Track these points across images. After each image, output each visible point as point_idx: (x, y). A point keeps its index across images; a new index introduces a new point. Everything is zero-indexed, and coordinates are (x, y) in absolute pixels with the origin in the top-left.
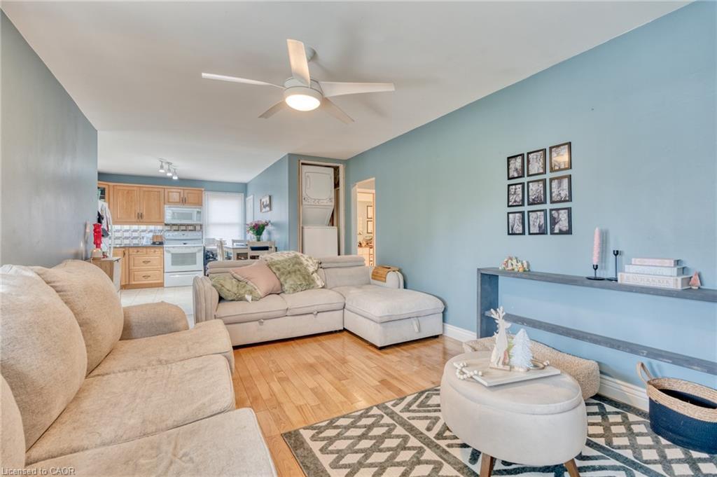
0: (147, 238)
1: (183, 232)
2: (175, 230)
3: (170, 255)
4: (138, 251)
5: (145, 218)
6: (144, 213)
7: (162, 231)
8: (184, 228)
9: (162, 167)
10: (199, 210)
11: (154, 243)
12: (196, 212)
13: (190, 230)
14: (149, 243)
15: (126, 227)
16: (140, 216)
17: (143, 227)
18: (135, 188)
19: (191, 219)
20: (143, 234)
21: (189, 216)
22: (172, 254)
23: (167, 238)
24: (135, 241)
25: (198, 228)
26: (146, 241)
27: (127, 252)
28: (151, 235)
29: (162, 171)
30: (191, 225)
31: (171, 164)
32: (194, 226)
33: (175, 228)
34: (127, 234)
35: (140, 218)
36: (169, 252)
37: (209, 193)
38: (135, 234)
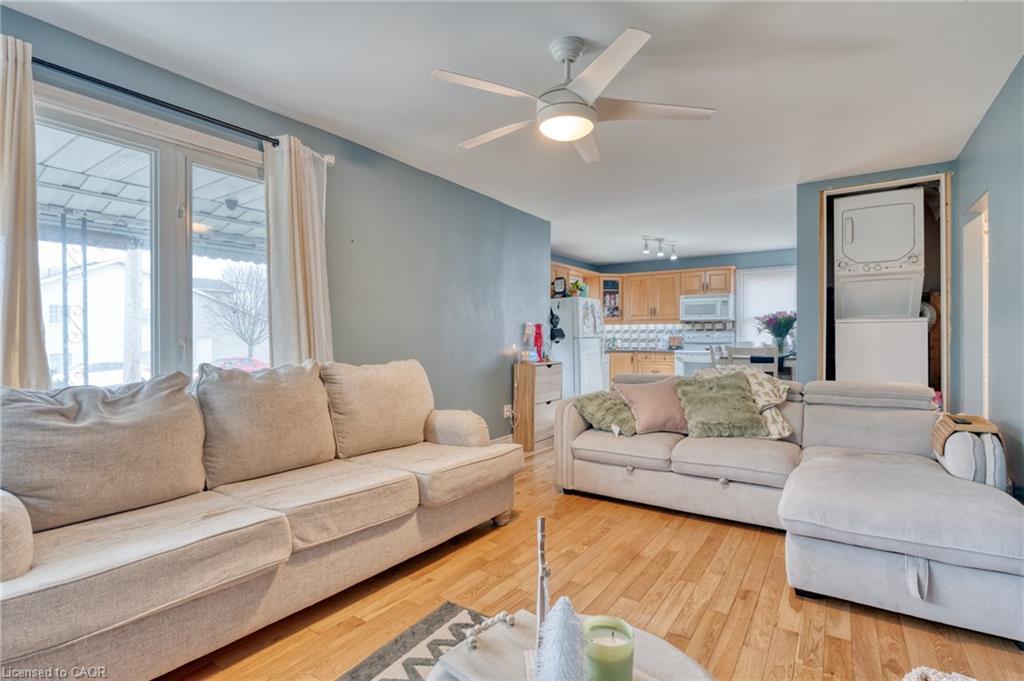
0: (664, 340)
1: (708, 333)
2: (698, 330)
3: (682, 364)
4: (646, 358)
5: (658, 316)
6: (658, 309)
7: (680, 331)
8: (709, 326)
9: (646, 247)
10: (725, 299)
11: (670, 348)
12: (720, 303)
13: (718, 330)
14: (666, 348)
15: (643, 327)
16: (653, 312)
17: (660, 326)
18: (647, 277)
19: (714, 313)
20: (660, 336)
21: (711, 309)
22: (686, 363)
23: (686, 340)
24: (652, 345)
25: (729, 326)
26: (662, 346)
27: (635, 358)
28: (666, 337)
29: (646, 252)
30: (720, 322)
31: (663, 239)
32: (724, 323)
33: (698, 326)
34: (643, 336)
35: (653, 315)
36: (680, 359)
37: (746, 272)
38: (652, 336)
